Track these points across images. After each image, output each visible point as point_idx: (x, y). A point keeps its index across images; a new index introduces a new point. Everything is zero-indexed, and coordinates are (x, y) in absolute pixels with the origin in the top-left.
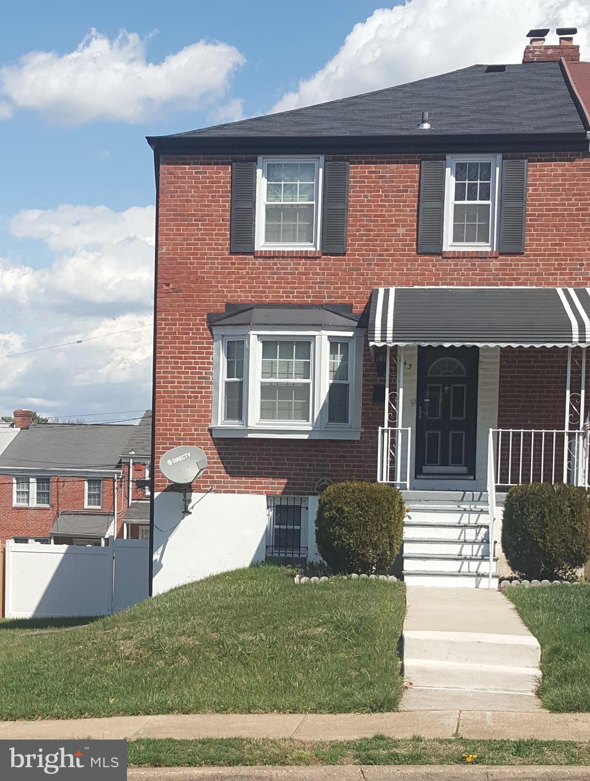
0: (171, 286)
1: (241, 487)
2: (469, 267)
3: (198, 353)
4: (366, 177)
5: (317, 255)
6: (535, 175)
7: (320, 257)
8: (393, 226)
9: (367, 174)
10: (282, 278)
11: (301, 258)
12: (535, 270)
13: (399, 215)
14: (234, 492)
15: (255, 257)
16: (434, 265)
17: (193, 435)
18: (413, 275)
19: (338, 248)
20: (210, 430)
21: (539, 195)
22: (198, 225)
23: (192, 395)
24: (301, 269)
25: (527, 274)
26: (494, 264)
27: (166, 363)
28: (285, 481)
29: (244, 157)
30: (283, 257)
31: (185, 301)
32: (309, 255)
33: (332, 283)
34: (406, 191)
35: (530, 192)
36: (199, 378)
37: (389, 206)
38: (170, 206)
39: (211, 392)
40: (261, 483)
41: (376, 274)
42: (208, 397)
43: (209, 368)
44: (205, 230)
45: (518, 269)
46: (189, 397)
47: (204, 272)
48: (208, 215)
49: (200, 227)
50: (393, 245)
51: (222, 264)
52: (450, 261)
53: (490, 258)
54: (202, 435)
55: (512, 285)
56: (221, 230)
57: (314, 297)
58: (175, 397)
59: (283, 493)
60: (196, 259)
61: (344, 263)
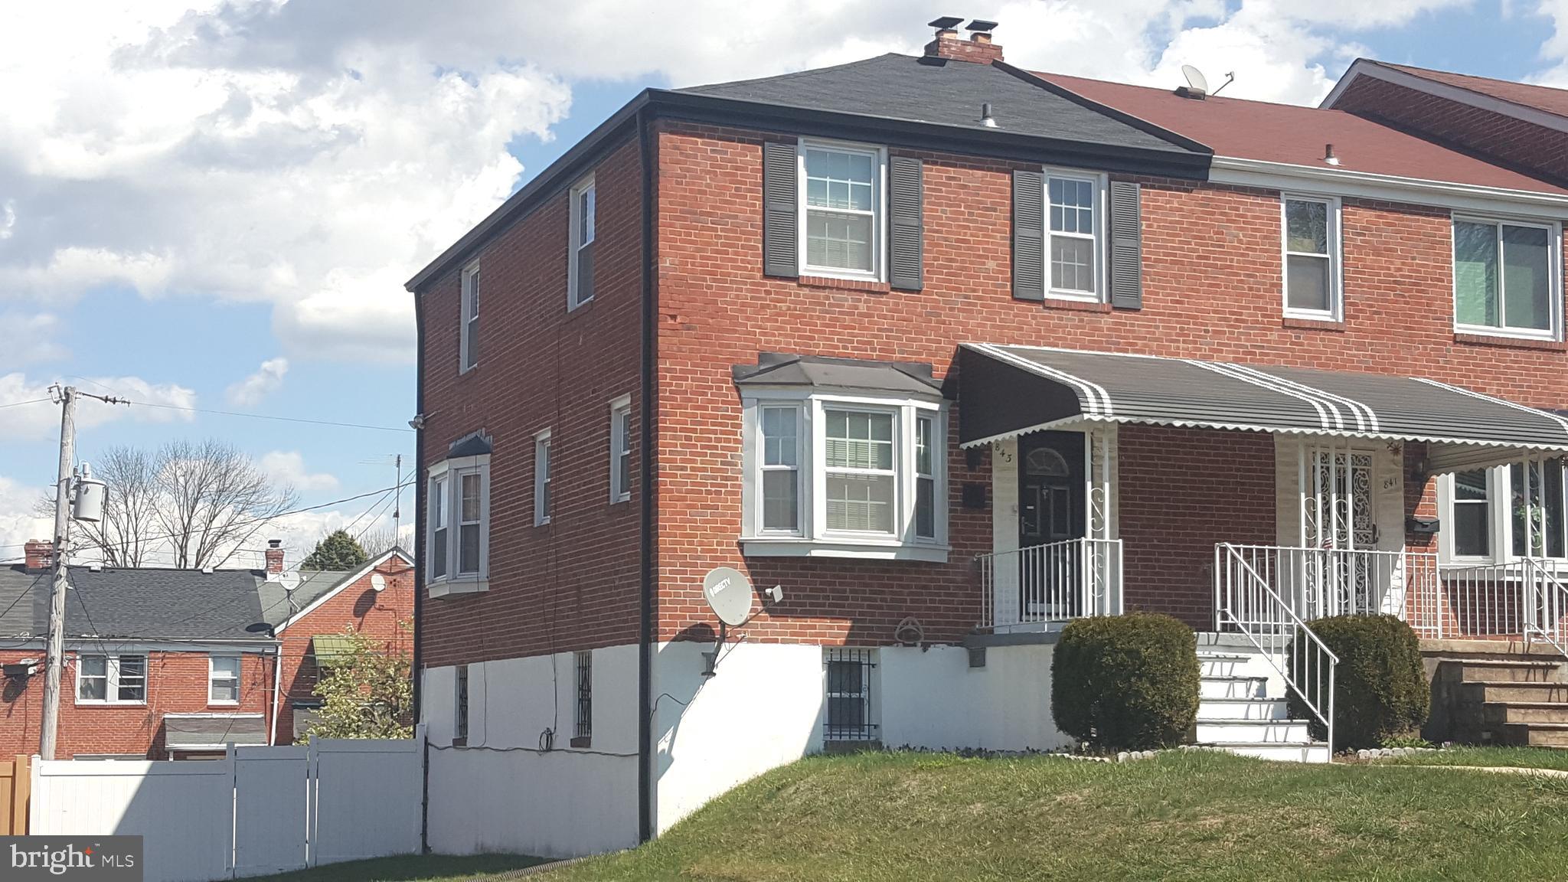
0: (679, 320)
1: (785, 634)
2: (1076, 323)
3: (721, 424)
4: (943, 184)
5: (884, 290)
6: (1147, 206)
7: (887, 293)
8: (980, 256)
9: (944, 180)
10: (837, 320)
11: (861, 291)
12: (1154, 333)
13: (987, 243)
14: (776, 641)
15: (800, 285)
16: (1034, 317)
17: (715, 551)
18: (1008, 328)
19: (912, 283)
20: (741, 544)
21: (1154, 233)
22: (716, 230)
23: (713, 489)
24: (863, 308)
25: (1145, 338)
26: (1106, 321)
27: (674, 438)
28: (849, 624)
29: (779, 135)
30: (838, 289)
31: (700, 344)
32: (873, 289)
33: (904, 332)
34: (995, 210)
35: (1144, 228)
36: (723, 463)
37: (975, 228)
38: (675, 196)
39: (740, 486)
40: (814, 627)
41: (961, 323)
42: (735, 493)
43: (736, 450)
44: (726, 238)
45: (1134, 331)
46: (709, 492)
47: (726, 302)
48: (730, 217)
49: (719, 233)
50: (981, 284)
51: (752, 291)
52: (1053, 313)
53: (1101, 312)
54: (729, 551)
55: (1127, 352)
56: (749, 240)
57: (881, 350)
58: (688, 492)
59: (847, 643)
60: (715, 280)
61: (918, 304)
